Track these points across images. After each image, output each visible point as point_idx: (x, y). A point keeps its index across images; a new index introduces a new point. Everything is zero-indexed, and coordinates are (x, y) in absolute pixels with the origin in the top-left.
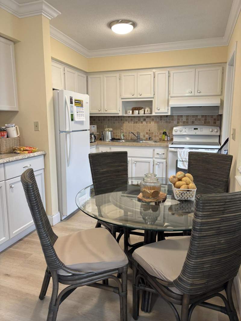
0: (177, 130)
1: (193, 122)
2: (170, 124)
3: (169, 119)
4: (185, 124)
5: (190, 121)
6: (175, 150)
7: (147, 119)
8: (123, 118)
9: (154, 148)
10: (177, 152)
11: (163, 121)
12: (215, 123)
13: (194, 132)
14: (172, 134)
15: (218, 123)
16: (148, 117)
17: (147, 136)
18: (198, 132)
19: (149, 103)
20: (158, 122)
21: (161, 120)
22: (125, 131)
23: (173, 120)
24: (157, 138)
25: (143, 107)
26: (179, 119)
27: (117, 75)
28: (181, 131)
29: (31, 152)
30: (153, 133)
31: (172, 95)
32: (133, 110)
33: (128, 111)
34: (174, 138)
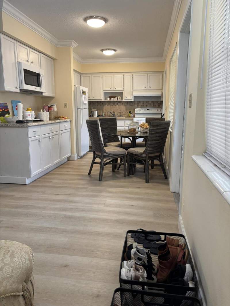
0: (137, 110)
1: (146, 106)
2: (133, 107)
3: (133, 104)
4: (142, 106)
5: (145, 105)
6: (137, 121)
7: (119, 104)
8: (103, 103)
9: (125, 121)
10: (138, 122)
11: (129, 105)
12: (159, 106)
13: (147, 112)
14: (134, 113)
15: (161, 106)
16: (119, 102)
17: (119, 114)
18: (149, 112)
19: (121, 94)
20: (125, 106)
21: (128, 104)
22: (105, 111)
23: (135, 104)
24: (126, 115)
25: (116, 96)
26: (138, 104)
27: (101, 75)
28: (140, 111)
29: (66, 119)
30: (122, 113)
31: (134, 89)
32: (110, 97)
33: (107, 98)
34: (136, 115)
